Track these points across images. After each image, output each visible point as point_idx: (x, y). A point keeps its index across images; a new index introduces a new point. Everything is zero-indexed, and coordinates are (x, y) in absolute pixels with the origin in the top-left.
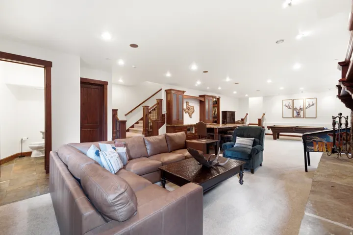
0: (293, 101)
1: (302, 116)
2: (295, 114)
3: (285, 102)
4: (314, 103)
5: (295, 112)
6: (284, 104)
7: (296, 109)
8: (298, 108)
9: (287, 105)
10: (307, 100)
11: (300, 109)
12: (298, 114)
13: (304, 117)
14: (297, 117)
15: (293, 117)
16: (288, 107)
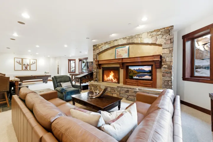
0: (22, 59)
1: (28, 69)
2: (24, 68)
3: (16, 60)
4: (36, 62)
5: (24, 67)
6: (16, 61)
7: (25, 64)
8: (26, 64)
9: (18, 62)
10: (31, 60)
11: (28, 65)
12: (26, 68)
13: (30, 70)
14: (25, 70)
15: (22, 70)
16: (19, 63)
